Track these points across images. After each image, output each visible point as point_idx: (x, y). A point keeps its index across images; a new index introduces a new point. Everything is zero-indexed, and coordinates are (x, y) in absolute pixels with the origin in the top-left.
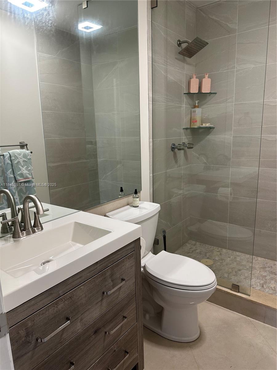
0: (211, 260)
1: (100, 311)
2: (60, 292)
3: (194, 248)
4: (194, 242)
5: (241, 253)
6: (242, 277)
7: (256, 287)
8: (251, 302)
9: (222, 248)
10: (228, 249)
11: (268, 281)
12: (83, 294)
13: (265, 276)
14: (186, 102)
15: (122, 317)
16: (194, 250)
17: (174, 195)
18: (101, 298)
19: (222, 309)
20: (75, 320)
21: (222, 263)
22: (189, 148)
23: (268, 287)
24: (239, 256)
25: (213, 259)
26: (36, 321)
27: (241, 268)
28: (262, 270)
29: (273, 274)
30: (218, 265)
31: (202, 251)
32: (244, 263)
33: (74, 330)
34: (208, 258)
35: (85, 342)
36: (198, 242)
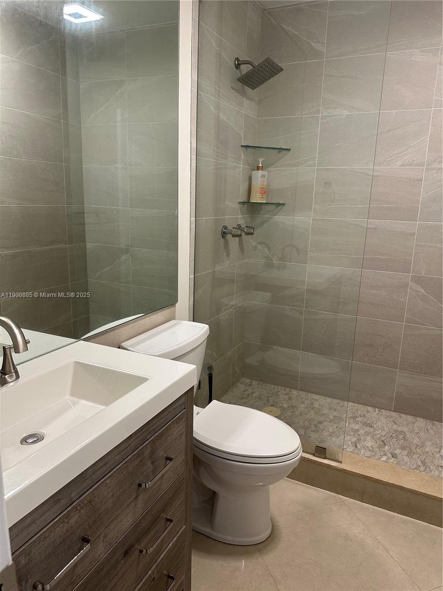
0: (277, 409)
1: (132, 518)
2: (73, 495)
3: (250, 389)
4: (248, 381)
5: (320, 396)
6: (326, 433)
7: (346, 449)
8: (344, 472)
9: (290, 389)
10: (299, 390)
11: (362, 438)
12: (109, 493)
13: (358, 430)
14: (243, 160)
15: (165, 520)
16: (250, 393)
17: (223, 309)
18: (135, 494)
19: (301, 485)
20: (96, 539)
21: (293, 412)
22: (247, 234)
23: (364, 447)
24: (316, 400)
25: (280, 407)
26: (34, 553)
27: (322, 419)
28: (352, 420)
29: (367, 426)
30: (288, 416)
31: (263, 394)
32: (326, 411)
33: (93, 557)
34: (272, 405)
35: (109, 574)
36: (256, 380)
